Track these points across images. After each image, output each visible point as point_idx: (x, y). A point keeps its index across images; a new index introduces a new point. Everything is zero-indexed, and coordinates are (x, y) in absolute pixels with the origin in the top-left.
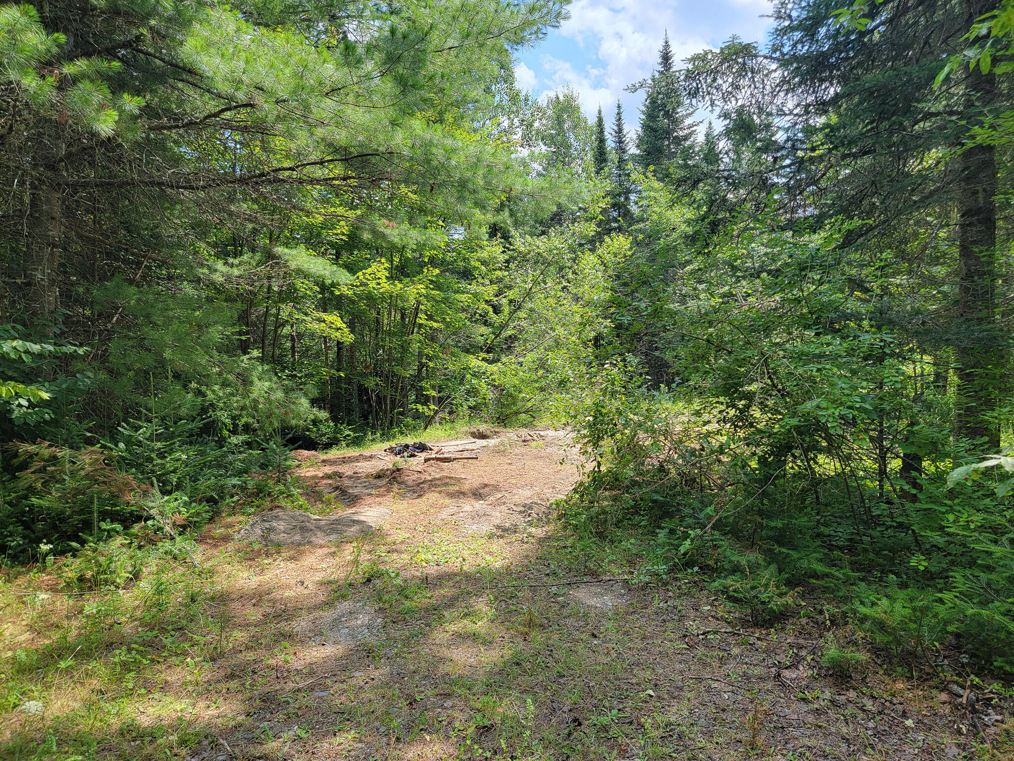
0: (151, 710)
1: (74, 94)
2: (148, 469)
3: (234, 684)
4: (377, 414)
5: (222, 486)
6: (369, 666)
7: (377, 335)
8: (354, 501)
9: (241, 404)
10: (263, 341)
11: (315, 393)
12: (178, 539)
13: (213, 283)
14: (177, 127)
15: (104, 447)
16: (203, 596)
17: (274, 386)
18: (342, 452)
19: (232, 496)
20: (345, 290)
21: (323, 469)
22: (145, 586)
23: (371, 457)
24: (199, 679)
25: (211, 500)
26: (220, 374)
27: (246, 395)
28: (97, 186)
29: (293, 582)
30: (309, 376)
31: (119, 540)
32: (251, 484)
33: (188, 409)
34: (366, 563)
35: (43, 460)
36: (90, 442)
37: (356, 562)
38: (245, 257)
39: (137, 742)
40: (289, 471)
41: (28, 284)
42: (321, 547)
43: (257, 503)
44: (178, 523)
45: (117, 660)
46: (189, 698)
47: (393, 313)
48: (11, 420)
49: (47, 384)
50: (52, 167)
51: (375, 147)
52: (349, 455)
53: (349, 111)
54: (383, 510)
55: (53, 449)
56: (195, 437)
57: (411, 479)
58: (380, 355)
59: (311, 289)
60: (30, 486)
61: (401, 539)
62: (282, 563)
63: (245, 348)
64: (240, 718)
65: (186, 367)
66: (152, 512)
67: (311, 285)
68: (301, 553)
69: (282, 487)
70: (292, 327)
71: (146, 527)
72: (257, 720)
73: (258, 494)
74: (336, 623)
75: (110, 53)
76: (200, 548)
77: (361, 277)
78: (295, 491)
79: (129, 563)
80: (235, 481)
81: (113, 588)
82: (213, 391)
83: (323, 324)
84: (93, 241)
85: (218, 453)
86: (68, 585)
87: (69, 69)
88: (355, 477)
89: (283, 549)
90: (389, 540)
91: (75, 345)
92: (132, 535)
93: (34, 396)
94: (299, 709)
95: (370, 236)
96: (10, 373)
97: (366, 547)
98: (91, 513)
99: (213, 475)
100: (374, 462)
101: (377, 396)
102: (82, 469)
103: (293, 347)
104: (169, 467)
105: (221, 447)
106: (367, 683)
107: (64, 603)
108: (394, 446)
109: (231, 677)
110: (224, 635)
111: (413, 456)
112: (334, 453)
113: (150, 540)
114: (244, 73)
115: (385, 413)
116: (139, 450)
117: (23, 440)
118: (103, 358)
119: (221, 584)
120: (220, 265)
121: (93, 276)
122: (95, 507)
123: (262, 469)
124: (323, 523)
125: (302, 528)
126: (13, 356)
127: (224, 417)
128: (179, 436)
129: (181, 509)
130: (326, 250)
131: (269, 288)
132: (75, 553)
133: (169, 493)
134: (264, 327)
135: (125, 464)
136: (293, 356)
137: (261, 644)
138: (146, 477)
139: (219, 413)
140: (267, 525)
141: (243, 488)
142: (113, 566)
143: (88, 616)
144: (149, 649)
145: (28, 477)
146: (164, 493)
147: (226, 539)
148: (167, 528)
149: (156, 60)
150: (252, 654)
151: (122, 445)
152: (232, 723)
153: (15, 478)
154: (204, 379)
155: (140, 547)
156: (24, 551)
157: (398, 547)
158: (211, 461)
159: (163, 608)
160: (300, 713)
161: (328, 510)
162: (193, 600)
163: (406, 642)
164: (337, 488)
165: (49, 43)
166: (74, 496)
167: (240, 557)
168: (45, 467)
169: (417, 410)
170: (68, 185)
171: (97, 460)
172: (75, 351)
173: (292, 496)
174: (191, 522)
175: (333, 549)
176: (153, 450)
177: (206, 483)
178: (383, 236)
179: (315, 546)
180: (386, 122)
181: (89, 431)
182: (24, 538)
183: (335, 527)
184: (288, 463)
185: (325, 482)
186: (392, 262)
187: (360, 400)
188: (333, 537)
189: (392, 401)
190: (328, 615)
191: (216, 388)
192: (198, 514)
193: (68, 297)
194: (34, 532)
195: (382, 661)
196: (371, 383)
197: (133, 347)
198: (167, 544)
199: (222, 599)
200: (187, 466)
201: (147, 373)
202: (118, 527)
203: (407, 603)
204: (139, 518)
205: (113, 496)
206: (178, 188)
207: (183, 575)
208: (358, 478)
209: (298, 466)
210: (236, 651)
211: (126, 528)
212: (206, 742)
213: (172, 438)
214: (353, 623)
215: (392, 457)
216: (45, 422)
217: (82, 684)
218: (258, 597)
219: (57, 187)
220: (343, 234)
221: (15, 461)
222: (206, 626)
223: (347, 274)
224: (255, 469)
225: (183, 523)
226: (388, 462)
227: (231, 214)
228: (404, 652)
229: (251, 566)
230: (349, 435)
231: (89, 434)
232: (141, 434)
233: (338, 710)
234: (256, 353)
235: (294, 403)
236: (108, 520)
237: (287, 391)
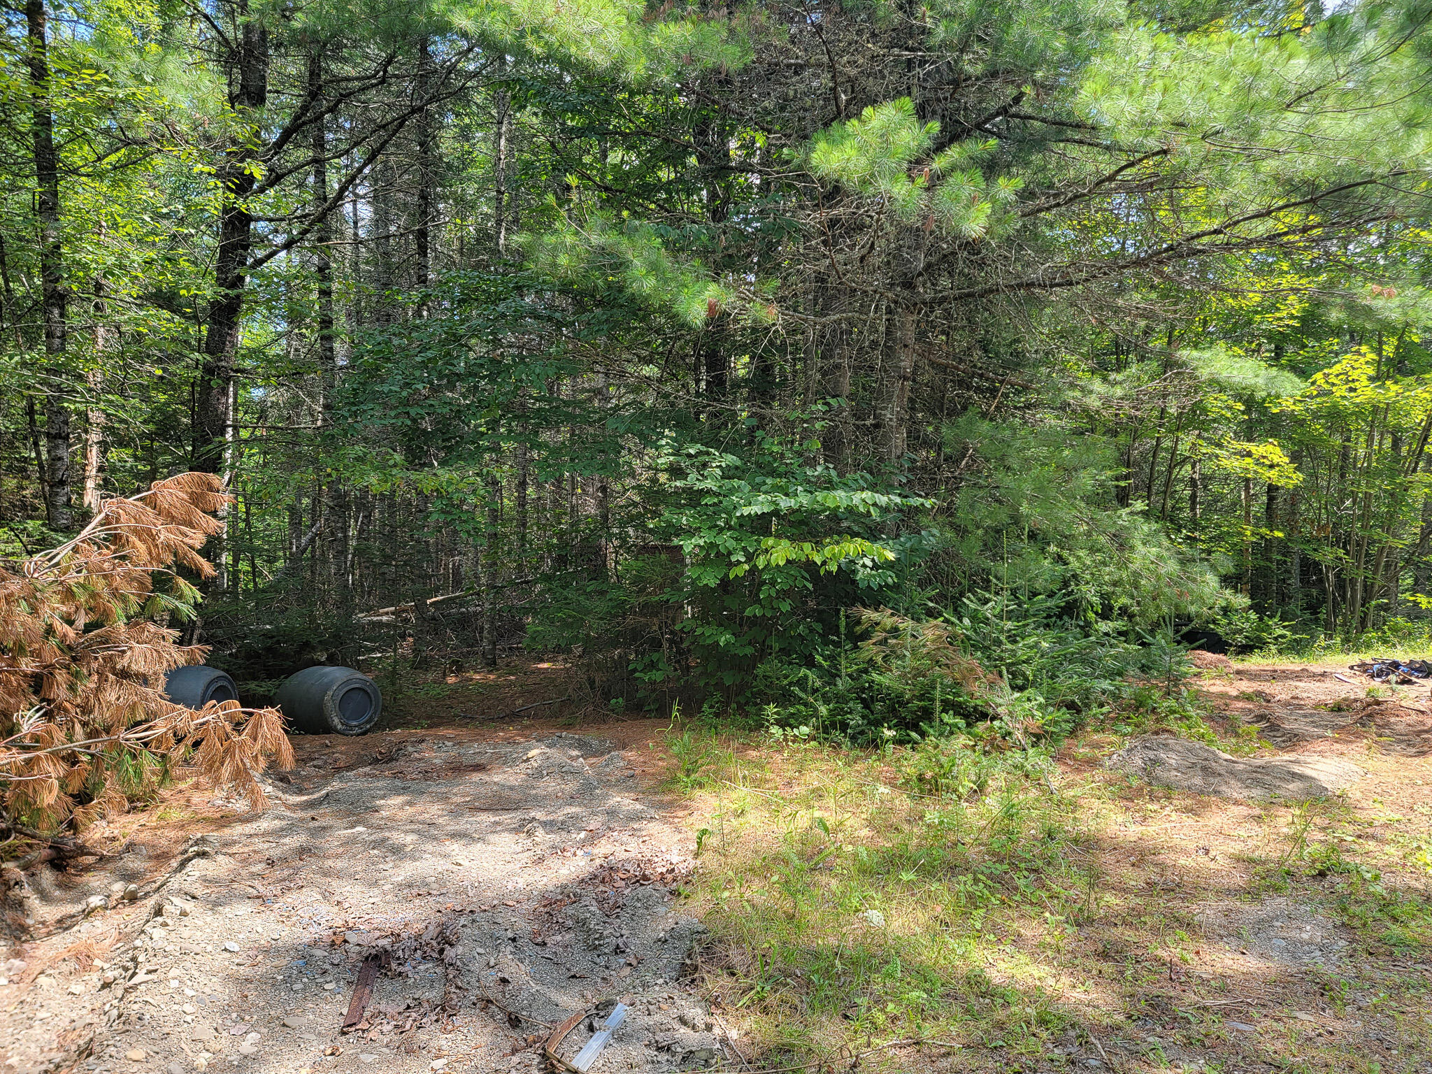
0: (1001, 966)
1: (943, 192)
2: (995, 655)
3: (1108, 967)
4: (1336, 605)
5: (1087, 689)
6: (1323, 1010)
7: (1343, 476)
8: (1293, 741)
9: (1116, 578)
10: (1149, 488)
11: (1229, 567)
12: (1031, 751)
13: (1085, 410)
14: (1058, 205)
15: (946, 621)
16: (1062, 835)
17: (1165, 554)
18: (1270, 661)
19: (1101, 705)
20: (1288, 405)
21: (1238, 684)
22: (992, 803)
23: (1324, 675)
24: (1061, 944)
25: (1071, 706)
26: (1089, 534)
27: (1122, 565)
28: (955, 299)
29: (1192, 846)
30: (1219, 538)
31: (962, 740)
32: (1127, 693)
33: (1046, 580)
34: (1317, 846)
35: (885, 630)
36: (931, 614)
37: (1298, 840)
38: (1134, 369)
39: (987, 1001)
40: (1184, 681)
41: (877, 426)
42: (1236, 803)
43: (1135, 720)
44: (1030, 730)
45: (962, 888)
46: (1048, 965)
47: (1377, 439)
48: (854, 582)
49: (891, 542)
50: (909, 285)
51: (1370, 170)
52: (1283, 668)
53: (1326, 122)
54: (1347, 765)
55: (895, 618)
56: (1054, 619)
57: (1401, 723)
58: (1347, 508)
59: (1230, 408)
60: (871, 659)
61: (1383, 820)
62: (1174, 816)
63: (1123, 498)
64: (1119, 1018)
65: (1045, 525)
66: (1000, 710)
67: (1231, 402)
68: (1206, 806)
69: (1173, 703)
70: (1193, 467)
71: (991, 729)
72: (1142, 1028)
73: (1137, 708)
74: (1262, 926)
75: (980, 128)
76: (1059, 769)
77: (1321, 382)
78: (1192, 712)
79: (973, 770)
80: (1106, 684)
81: (954, 797)
82: (1079, 558)
83: (1248, 460)
84: (944, 369)
85: (1083, 642)
86: (907, 782)
87: (939, 163)
88: (1294, 704)
89: (1175, 794)
90: (1360, 815)
91: (920, 496)
92: (975, 736)
93: (880, 555)
94: (1206, 1036)
95: (1342, 315)
96: (856, 529)
97: (1317, 820)
98: (932, 700)
99: (1076, 672)
100: (1328, 684)
101: (1338, 576)
102: (924, 646)
103: (1193, 497)
104: (1022, 654)
105: (1087, 636)
106: (1320, 1035)
107: (904, 803)
108: (1369, 661)
109: (1104, 955)
110: (1093, 896)
111: (1404, 682)
112: (1255, 662)
113: (998, 745)
114: (1159, 109)
115: (1353, 604)
116: (986, 629)
117: (865, 606)
118: (949, 511)
119: (1086, 824)
120: (1098, 385)
121: (942, 411)
122: (937, 694)
123: (1143, 671)
124: (1241, 767)
125: (1204, 769)
126: (862, 509)
127: (1090, 593)
128: (1034, 616)
129: (1035, 713)
130: (1260, 345)
131: (1163, 411)
132: (915, 745)
133: (1021, 689)
134: (1152, 469)
135: (970, 645)
136: (1193, 509)
137: (1145, 923)
138: (995, 664)
139: (1084, 588)
140: (1151, 754)
141: (1116, 697)
142: (955, 769)
143: (929, 826)
144: (998, 885)
145: (869, 649)
146: (1015, 688)
147: (1092, 763)
148: (1019, 735)
149: (1035, 123)
150: (1131, 933)
151: (966, 621)
152: (1106, 1021)
153: (856, 647)
154: (1066, 540)
155: (985, 753)
156: (862, 733)
157: (1379, 831)
158: (1073, 654)
159: (1014, 837)
160: (1207, 1043)
161: (1246, 749)
162: (1050, 836)
163: (1396, 991)
164: (1261, 718)
165: (921, 137)
166: (915, 677)
167: (1112, 792)
168: (886, 639)
169: (1416, 604)
170: (925, 303)
171: (941, 637)
172: (922, 505)
173: (1188, 718)
174: (1047, 732)
175: (1257, 811)
176: (1002, 631)
177: (1068, 682)
178: (1368, 312)
179: (1227, 800)
180: (1396, 124)
181: (930, 599)
182: (863, 717)
183: (1259, 777)
184: (1183, 669)
185: (1240, 705)
186: (1379, 351)
187: (1305, 581)
188: (1256, 792)
189: (1365, 586)
190: (1251, 910)
191: (1081, 553)
192: (1056, 723)
193: (916, 440)
194: (872, 713)
195: (1348, 1009)
196: (1327, 555)
197: (982, 498)
198: (1017, 755)
199: (1088, 844)
200: (1042, 656)
201: (998, 531)
202: (961, 722)
203: (1396, 929)
204: (984, 716)
205: (957, 684)
206: (1052, 286)
207: (1037, 800)
208: (1300, 707)
209: (1198, 675)
210: (1109, 922)
211: (969, 725)
212: (1072, 1033)
213: (1026, 617)
214: (1295, 934)
215: (1364, 679)
216: (887, 585)
217: (924, 907)
218: (1140, 855)
219: (912, 307)
220: (1292, 317)
221: (858, 629)
222: (1069, 876)
223: (1297, 380)
224: (1133, 671)
225: (1038, 731)
226: (1358, 687)
227: (1117, 310)
228: (1391, 1008)
229: (1128, 809)
230: (1283, 636)
231: (931, 604)
232: (988, 610)
233: (1269, 1060)
234: (1139, 505)
235: (1194, 581)
236: (951, 712)
237: (1184, 561)
